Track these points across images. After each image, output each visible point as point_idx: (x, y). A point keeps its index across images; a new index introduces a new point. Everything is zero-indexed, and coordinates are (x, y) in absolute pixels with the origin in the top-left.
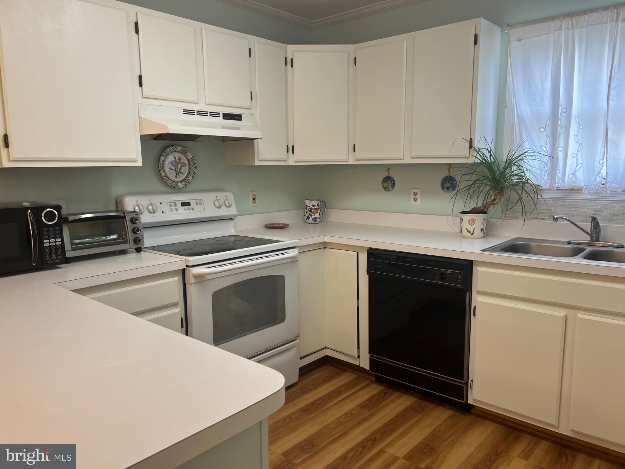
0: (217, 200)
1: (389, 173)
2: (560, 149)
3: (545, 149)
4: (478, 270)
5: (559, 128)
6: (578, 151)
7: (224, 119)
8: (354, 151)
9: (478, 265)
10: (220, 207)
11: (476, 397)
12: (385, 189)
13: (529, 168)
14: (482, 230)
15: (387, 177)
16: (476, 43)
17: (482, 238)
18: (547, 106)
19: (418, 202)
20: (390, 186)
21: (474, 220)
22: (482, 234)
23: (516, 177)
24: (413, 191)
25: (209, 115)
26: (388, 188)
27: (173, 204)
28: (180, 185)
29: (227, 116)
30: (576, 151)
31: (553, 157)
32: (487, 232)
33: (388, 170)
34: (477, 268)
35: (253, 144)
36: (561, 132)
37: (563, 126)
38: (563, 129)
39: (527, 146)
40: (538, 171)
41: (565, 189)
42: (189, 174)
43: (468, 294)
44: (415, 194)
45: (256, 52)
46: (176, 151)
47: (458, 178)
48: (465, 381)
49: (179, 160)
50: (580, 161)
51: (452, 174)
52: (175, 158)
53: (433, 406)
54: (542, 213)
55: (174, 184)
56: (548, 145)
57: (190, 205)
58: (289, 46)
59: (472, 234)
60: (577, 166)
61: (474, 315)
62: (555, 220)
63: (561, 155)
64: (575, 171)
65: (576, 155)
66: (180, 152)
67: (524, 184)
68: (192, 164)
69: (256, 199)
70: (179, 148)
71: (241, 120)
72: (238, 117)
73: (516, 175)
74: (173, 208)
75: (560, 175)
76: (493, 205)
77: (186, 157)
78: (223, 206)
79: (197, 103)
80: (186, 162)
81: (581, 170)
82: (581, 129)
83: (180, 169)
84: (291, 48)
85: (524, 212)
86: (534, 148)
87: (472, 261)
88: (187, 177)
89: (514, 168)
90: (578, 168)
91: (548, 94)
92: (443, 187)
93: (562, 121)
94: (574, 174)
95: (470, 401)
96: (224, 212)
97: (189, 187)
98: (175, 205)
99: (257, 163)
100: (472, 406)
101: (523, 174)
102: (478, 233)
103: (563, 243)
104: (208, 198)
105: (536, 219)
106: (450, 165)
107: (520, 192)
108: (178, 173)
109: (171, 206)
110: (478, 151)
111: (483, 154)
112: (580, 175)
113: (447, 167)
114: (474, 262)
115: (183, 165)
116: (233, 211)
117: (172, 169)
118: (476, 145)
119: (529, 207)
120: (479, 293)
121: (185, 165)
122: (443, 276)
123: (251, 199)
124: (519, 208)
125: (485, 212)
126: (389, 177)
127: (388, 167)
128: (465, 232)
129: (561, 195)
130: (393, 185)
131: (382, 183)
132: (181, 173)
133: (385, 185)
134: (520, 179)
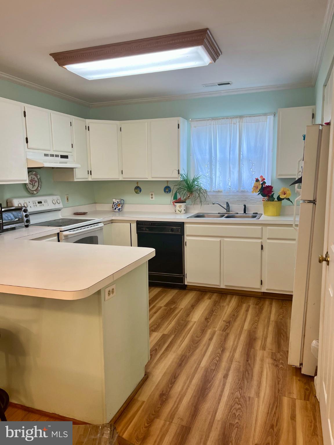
0: (53, 200)
1: (138, 185)
2: (213, 174)
3: (208, 174)
4: (186, 226)
5: (213, 166)
6: (220, 175)
7: (61, 158)
8: (122, 174)
9: (186, 224)
10: (55, 204)
11: (188, 281)
12: (136, 193)
13: (201, 182)
14: (184, 210)
15: (137, 187)
16: (178, 128)
17: (185, 213)
18: (208, 156)
19: (153, 199)
20: (139, 191)
21: (181, 206)
22: (184, 212)
23: (196, 186)
24: (151, 193)
25: (54, 156)
26: (138, 192)
27: (34, 202)
28: (35, 192)
29: (62, 157)
30: (219, 175)
31: (211, 178)
32: (186, 211)
33: (137, 183)
34: (186, 225)
35: (73, 171)
36: (214, 167)
37: (214, 165)
38: (214, 166)
39: (200, 173)
40: (205, 184)
41: (216, 191)
42: (38, 186)
43: (183, 236)
44: (152, 195)
45: (73, 124)
46: (32, 175)
47: (172, 188)
48: (183, 275)
49: (34, 179)
50: (221, 179)
51: (169, 185)
52: (32, 178)
53: (169, 289)
54: (208, 202)
55: (32, 192)
56: (209, 173)
57: (42, 203)
58: (87, 120)
59: (180, 212)
60: (220, 181)
61: (186, 245)
62: (213, 204)
63: (214, 177)
64: (219, 184)
65: (220, 177)
66: (34, 175)
67: (200, 190)
68: (39, 181)
69: (69, 199)
70: (34, 173)
71: (68, 158)
72: (66, 157)
73: (197, 185)
74: (35, 204)
75: (214, 185)
76: (188, 199)
77: (37, 177)
78: (57, 203)
79: (50, 151)
80: (37, 180)
81: (222, 183)
82: (221, 166)
83: (34, 184)
84: (88, 121)
85: (201, 202)
86: (203, 174)
87: (184, 222)
88: (38, 188)
89: (196, 183)
90: (220, 182)
91: (208, 151)
92: (165, 191)
93: (214, 163)
94: (219, 185)
95: (186, 283)
96: (57, 206)
97: (39, 194)
98: (35, 203)
99: (75, 180)
100: (186, 285)
101: (200, 185)
102: (183, 212)
103: (216, 214)
104: (49, 199)
105: (206, 204)
107: (199, 193)
108: (34, 186)
109: (33, 203)
110: (182, 175)
111: (184, 176)
112: (221, 185)
113: (167, 182)
114: (184, 223)
115: (36, 182)
116: (60, 206)
117: (31, 184)
118: (180, 172)
119: (203, 200)
120: (187, 236)
121: (37, 182)
122: (172, 230)
123: (66, 199)
124: (198, 200)
125: (185, 202)
126: (138, 187)
127: (137, 182)
128: (177, 211)
129: (215, 194)
130: (140, 191)
131: (135, 189)
132: (35, 186)
133: (136, 191)
134: (198, 187)
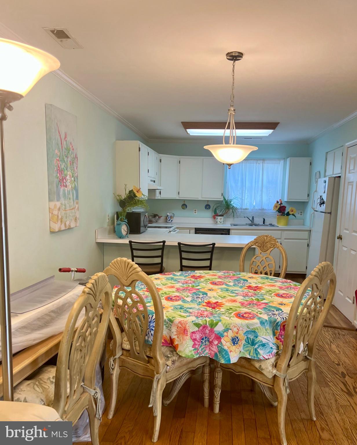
8: (179, 194)
9: (231, 230)
14: (223, 221)
15: (184, 204)
18: (240, 185)
19: (196, 213)
21: (221, 218)
24: (194, 209)
26: (184, 208)
33: (184, 201)
41: (245, 209)
47: (211, 206)
50: (248, 201)
51: (209, 204)
54: (238, 216)
59: (221, 223)
62: (244, 217)
72: (155, 182)
75: (243, 205)
76: (225, 214)
91: (240, 181)
92: (206, 208)
94: (247, 204)
106: (208, 201)
113: (207, 201)
125: (223, 216)
129: (243, 211)
131: (182, 206)
